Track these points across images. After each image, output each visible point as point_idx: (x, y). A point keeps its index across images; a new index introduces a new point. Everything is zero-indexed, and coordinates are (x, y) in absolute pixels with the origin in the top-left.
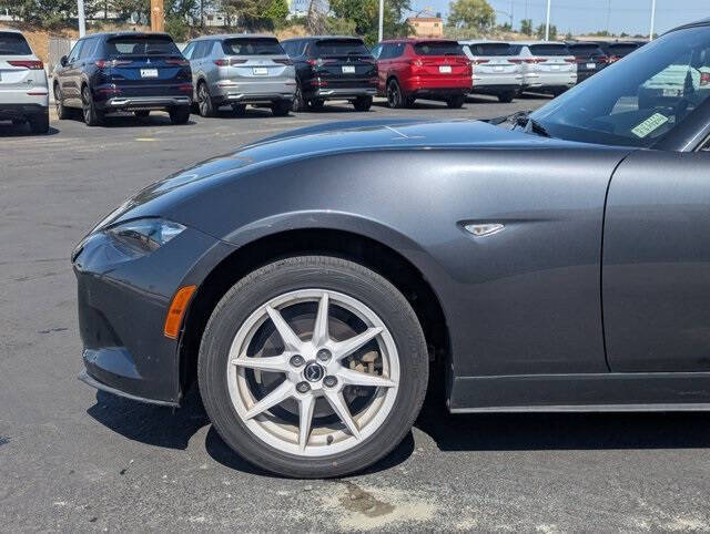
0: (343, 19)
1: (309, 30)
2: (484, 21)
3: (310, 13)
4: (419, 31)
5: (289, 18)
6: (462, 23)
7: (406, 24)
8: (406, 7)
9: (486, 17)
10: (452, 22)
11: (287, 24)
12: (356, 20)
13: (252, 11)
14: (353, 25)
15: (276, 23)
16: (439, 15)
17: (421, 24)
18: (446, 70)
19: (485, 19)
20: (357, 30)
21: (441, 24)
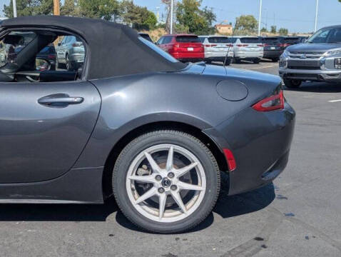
0: (183, 26)
1: (166, 31)
2: (253, 27)
3: (167, 22)
4: (220, 31)
5: (157, 24)
6: (242, 27)
7: (214, 28)
8: (214, 19)
9: (254, 24)
10: (237, 27)
11: (156, 28)
12: (189, 26)
13: (139, 21)
14: (187, 28)
15: (150, 27)
16: (231, 24)
17: (222, 28)
18: (191, 49)
19: (253, 26)
20: (190, 30)
21: (231, 28)
